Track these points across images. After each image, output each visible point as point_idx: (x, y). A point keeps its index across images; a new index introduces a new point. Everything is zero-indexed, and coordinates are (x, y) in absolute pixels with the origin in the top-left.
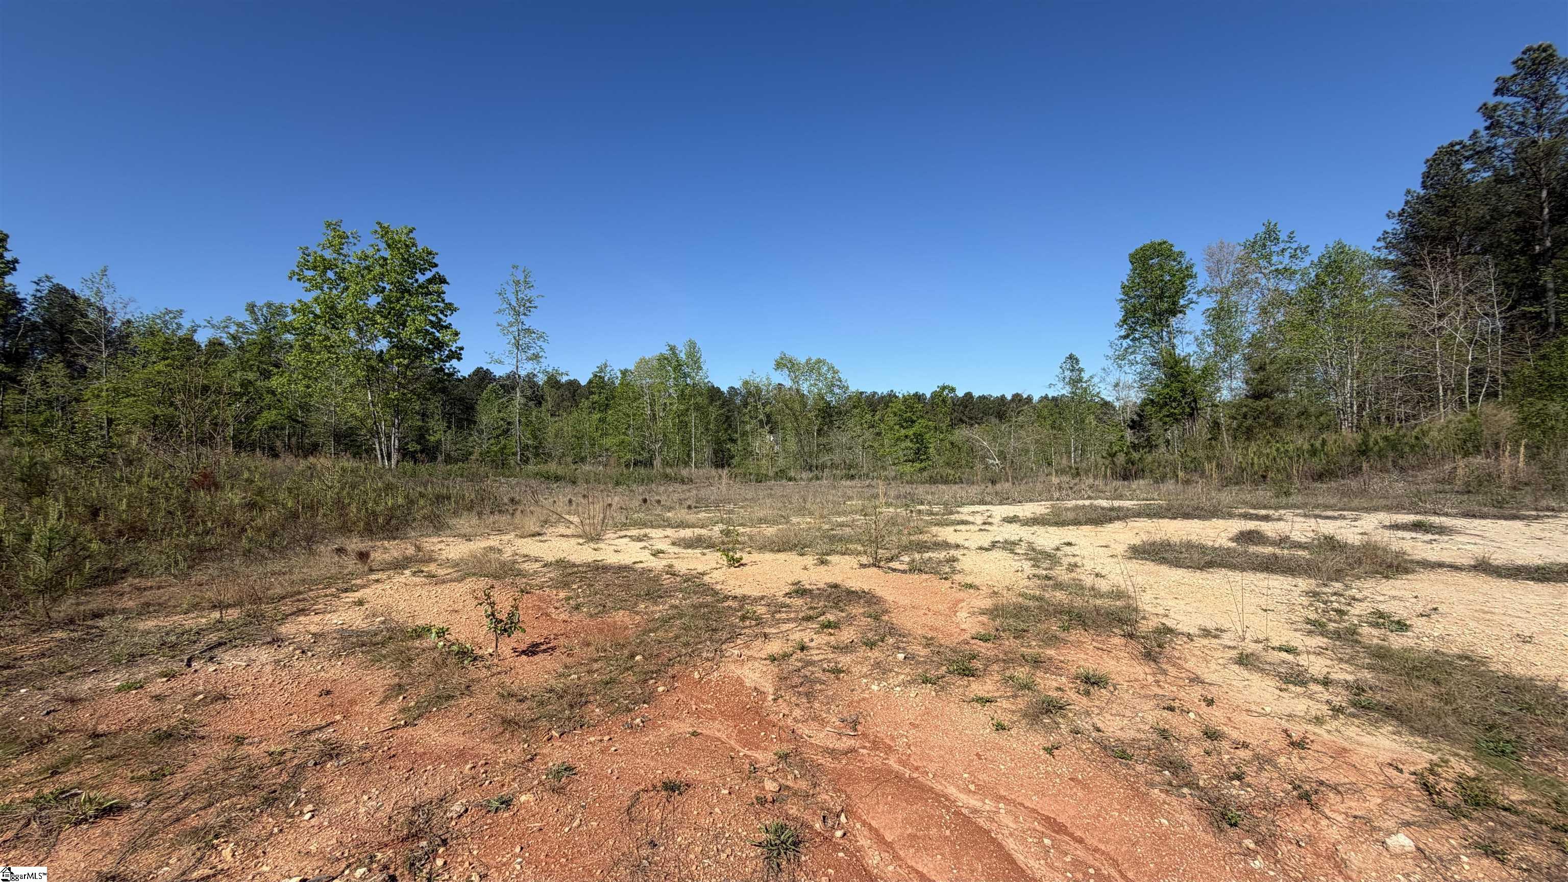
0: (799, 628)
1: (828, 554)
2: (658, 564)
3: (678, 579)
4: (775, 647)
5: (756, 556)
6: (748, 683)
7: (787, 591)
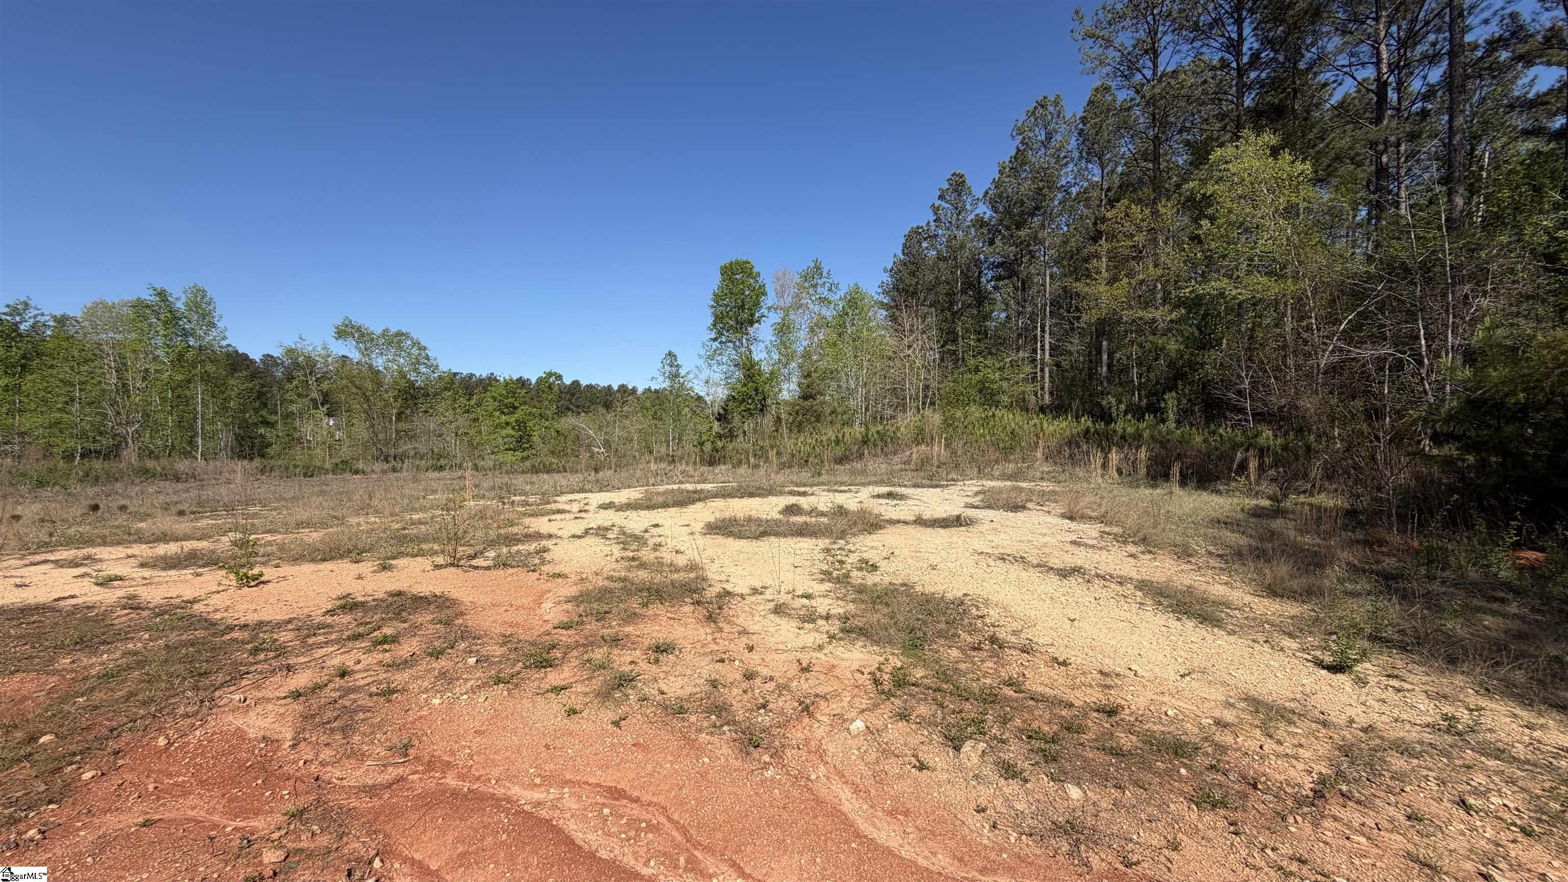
1: (394, 558)
2: (109, 596)
3: (145, 613)
4: (301, 680)
5: (287, 570)
7: (329, 607)
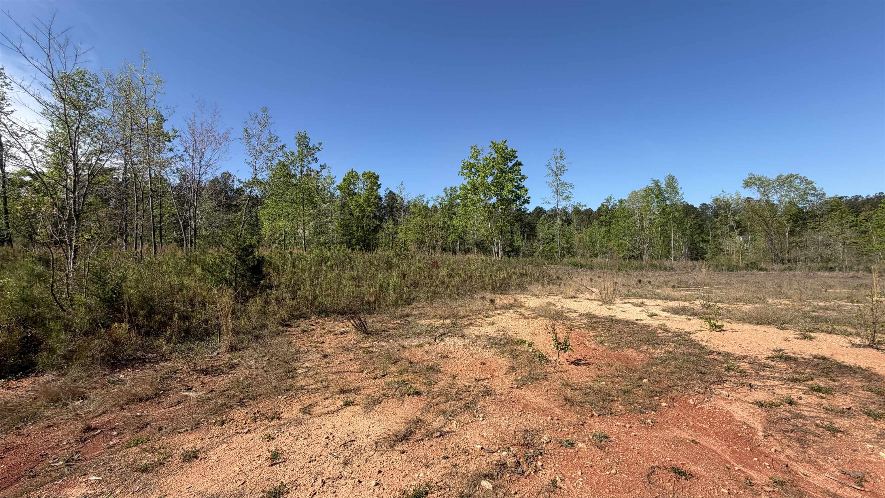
0: (785, 386)
1: (811, 332)
2: (654, 323)
3: (670, 334)
4: (761, 396)
5: (734, 325)
6: (737, 417)
7: (770, 355)
